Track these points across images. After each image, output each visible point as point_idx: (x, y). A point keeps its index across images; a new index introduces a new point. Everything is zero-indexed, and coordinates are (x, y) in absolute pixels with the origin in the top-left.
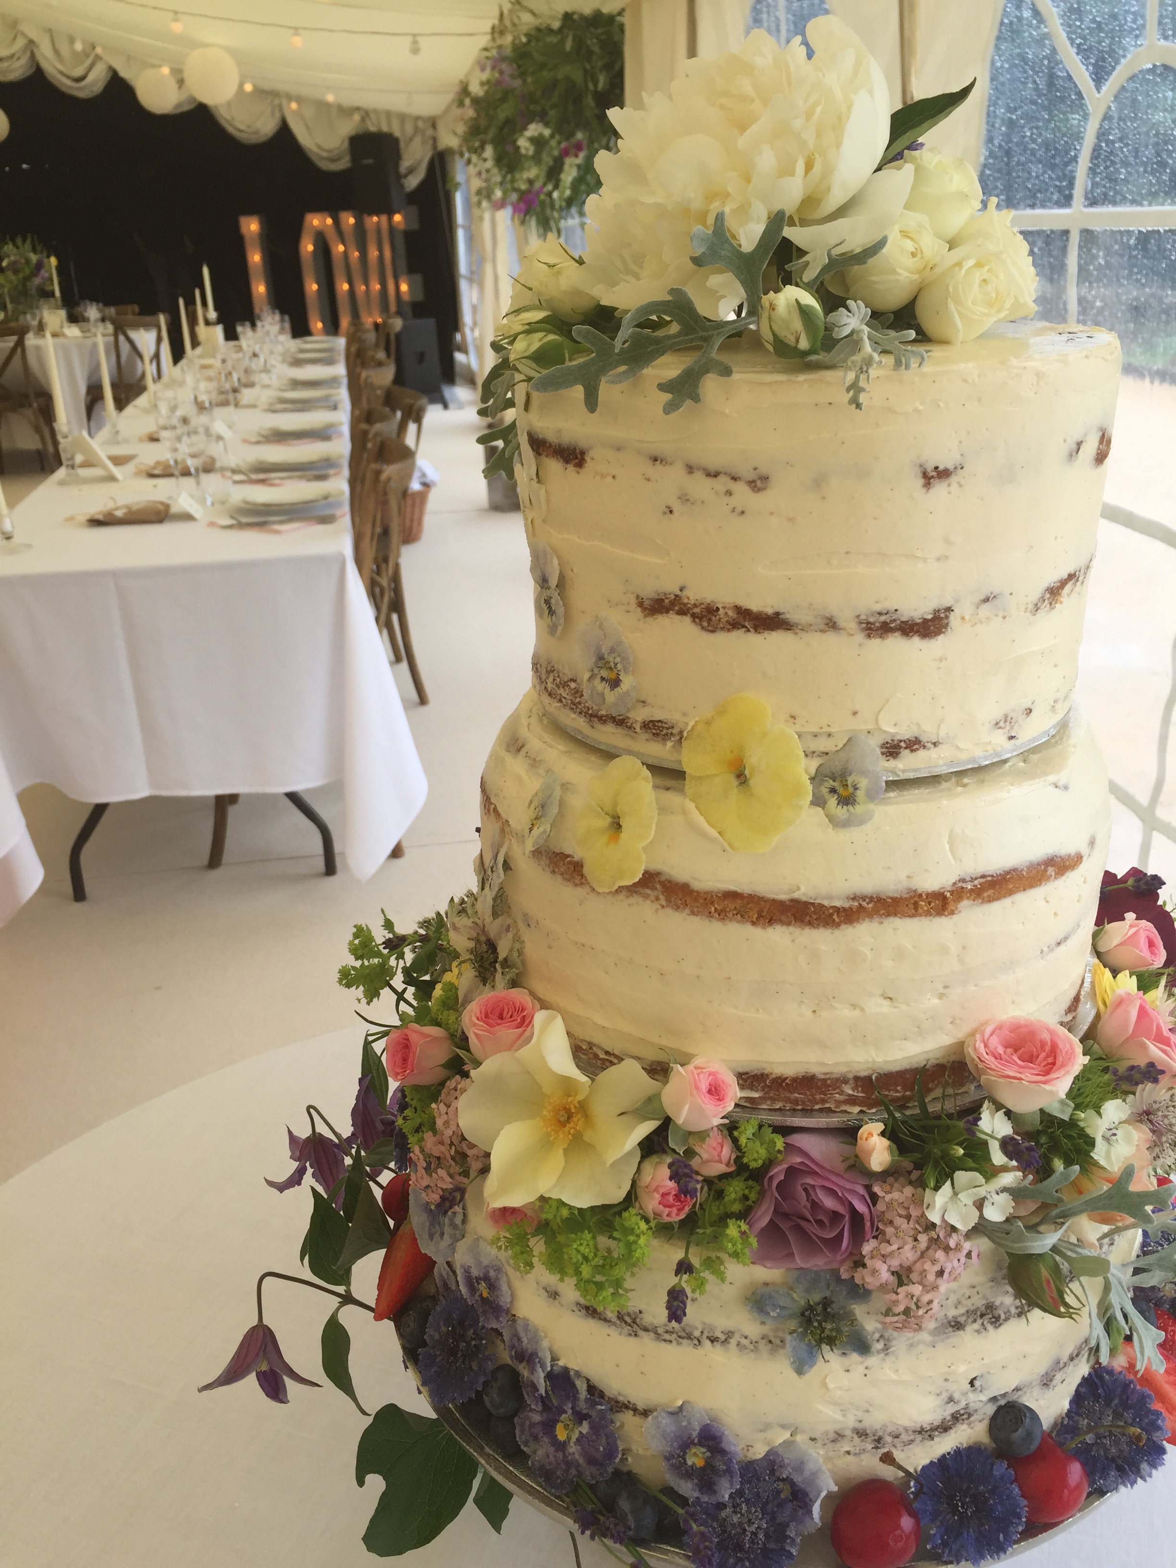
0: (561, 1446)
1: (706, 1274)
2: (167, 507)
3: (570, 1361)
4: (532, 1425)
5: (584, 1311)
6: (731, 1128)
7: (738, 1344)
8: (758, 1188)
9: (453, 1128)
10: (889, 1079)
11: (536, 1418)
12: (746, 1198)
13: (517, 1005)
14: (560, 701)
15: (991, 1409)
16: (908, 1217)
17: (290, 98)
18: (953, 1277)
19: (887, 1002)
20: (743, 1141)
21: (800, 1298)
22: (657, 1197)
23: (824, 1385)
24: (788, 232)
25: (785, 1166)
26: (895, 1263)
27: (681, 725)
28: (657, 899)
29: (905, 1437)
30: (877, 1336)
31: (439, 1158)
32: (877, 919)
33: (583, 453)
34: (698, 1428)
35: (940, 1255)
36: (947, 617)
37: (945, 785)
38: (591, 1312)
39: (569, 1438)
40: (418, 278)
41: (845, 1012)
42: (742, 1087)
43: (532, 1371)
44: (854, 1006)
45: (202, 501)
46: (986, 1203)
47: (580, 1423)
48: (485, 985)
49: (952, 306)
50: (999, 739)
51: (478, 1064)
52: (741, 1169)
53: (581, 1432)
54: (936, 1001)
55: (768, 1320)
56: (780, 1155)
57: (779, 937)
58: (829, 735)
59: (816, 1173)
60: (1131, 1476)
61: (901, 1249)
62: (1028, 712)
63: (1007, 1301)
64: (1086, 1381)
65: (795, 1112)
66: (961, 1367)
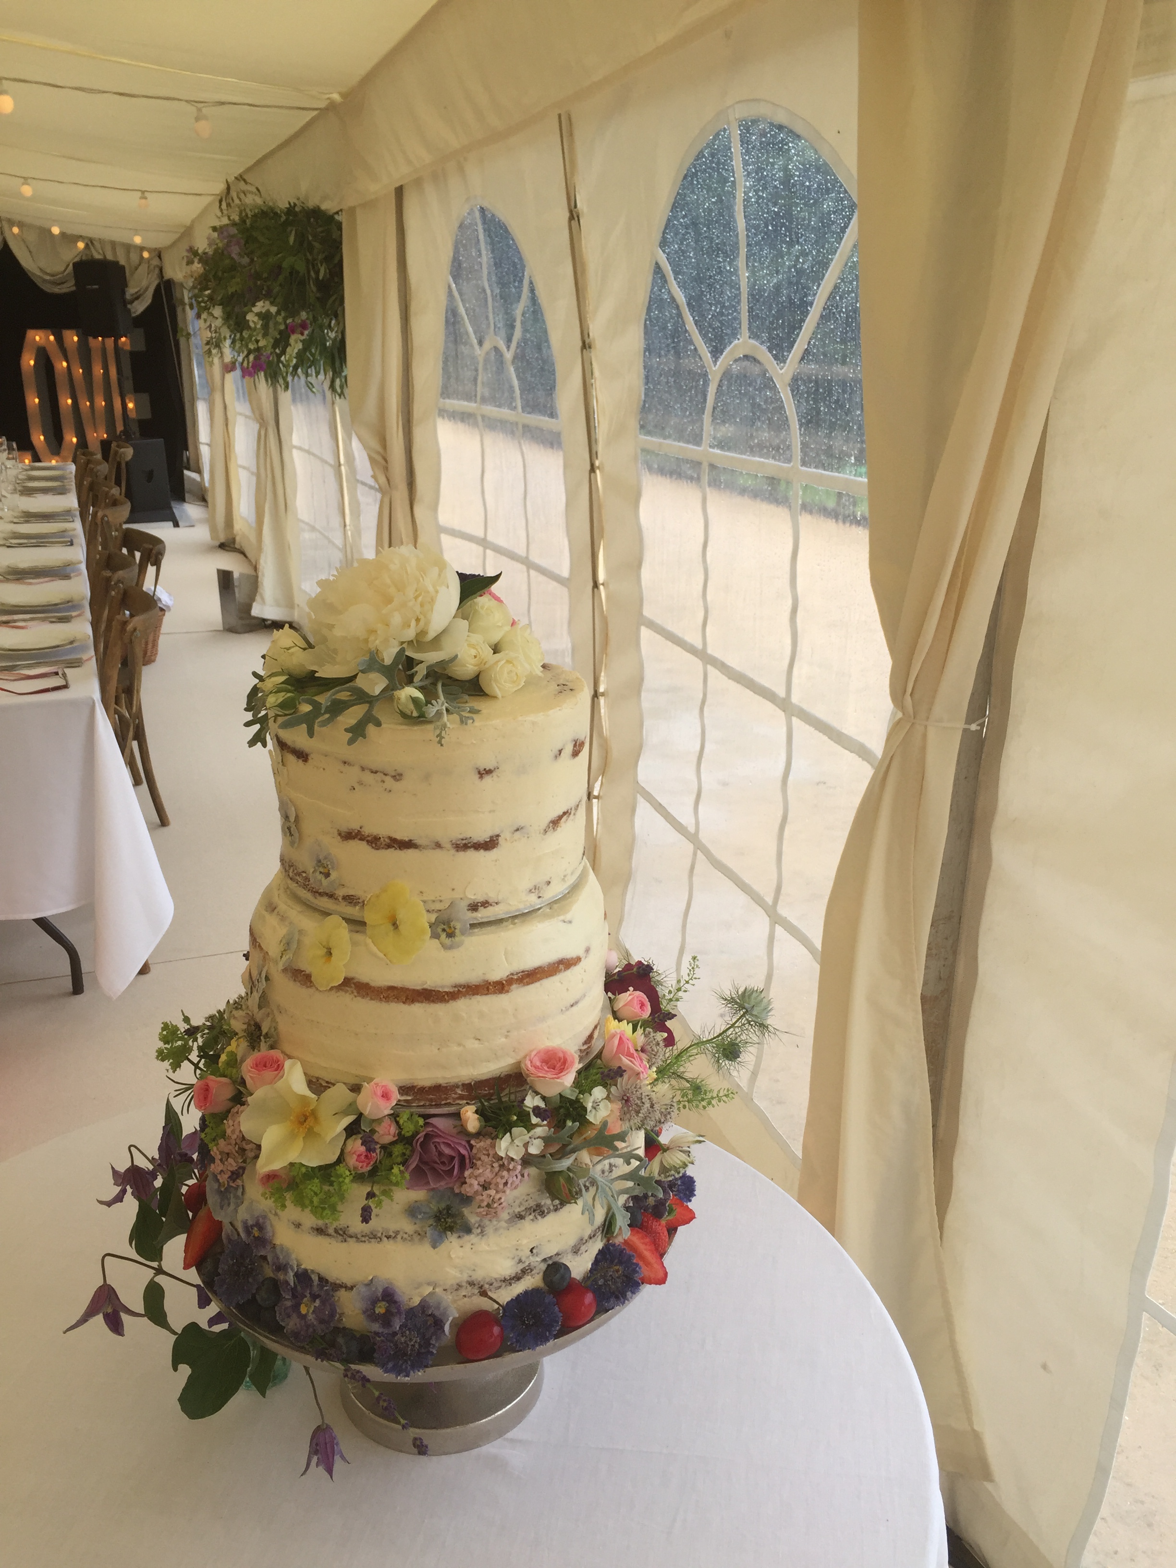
0: (303, 1317)
1: (382, 1198)
3: (308, 1264)
4: (286, 1308)
5: (316, 1232)
6: (394, 1116)
7: (402, 1238)
8: (410, 1148)
9: (237, 1133)
10: (481, 1084)
11: (289, 1304)
12: (404, 1154)
13: (275, 1058)
14: (297, 883)
15: (543, 1267)
16: (488, 1155)
17: (11, 223)
18: (514, 1186)
19: (477, 1042)
20: (401, 1122)
21: (434, 1207)
22: (355, 1157)
23: (450, 1257)
24: (410, 653)
25: (424, 1133)
26: (482, 1180)
27: (363, 898)
28: (352, 992)
29: (496, 1285)
30: (477, 1225)
31: (228, 1154)
32: (468, 997)
33: (307, 755)
34: (381, 1290)
35: (505, 1173)
36: (497, 840)
37: (505, 924)
38: (320, 1231)
39: (308, 1312)
40: (145, 397)
41: (456, 1049)
42: (401, 1094)
43: (286, 1273)
44: (459, 1045)
46: (530, 1144)
47: (315, 1302)
48: (254, 1051)
49: (495, 681)
50: (532, 898)
51: (251, 1094)
52: (402, 1139)
53: (315, 1306)
54: (503, 1040)
55: (418, 1222)
56: (422, 1129)
57: (418, 1009)
58: (441, 901)
59: (440, 1136)
60: (622, 1300)
61: (485, 1172)
62: (549, 883)
63: (547, 1202)
64: (601, 1252)
65: (431, 1106)
66: (525, 1241)
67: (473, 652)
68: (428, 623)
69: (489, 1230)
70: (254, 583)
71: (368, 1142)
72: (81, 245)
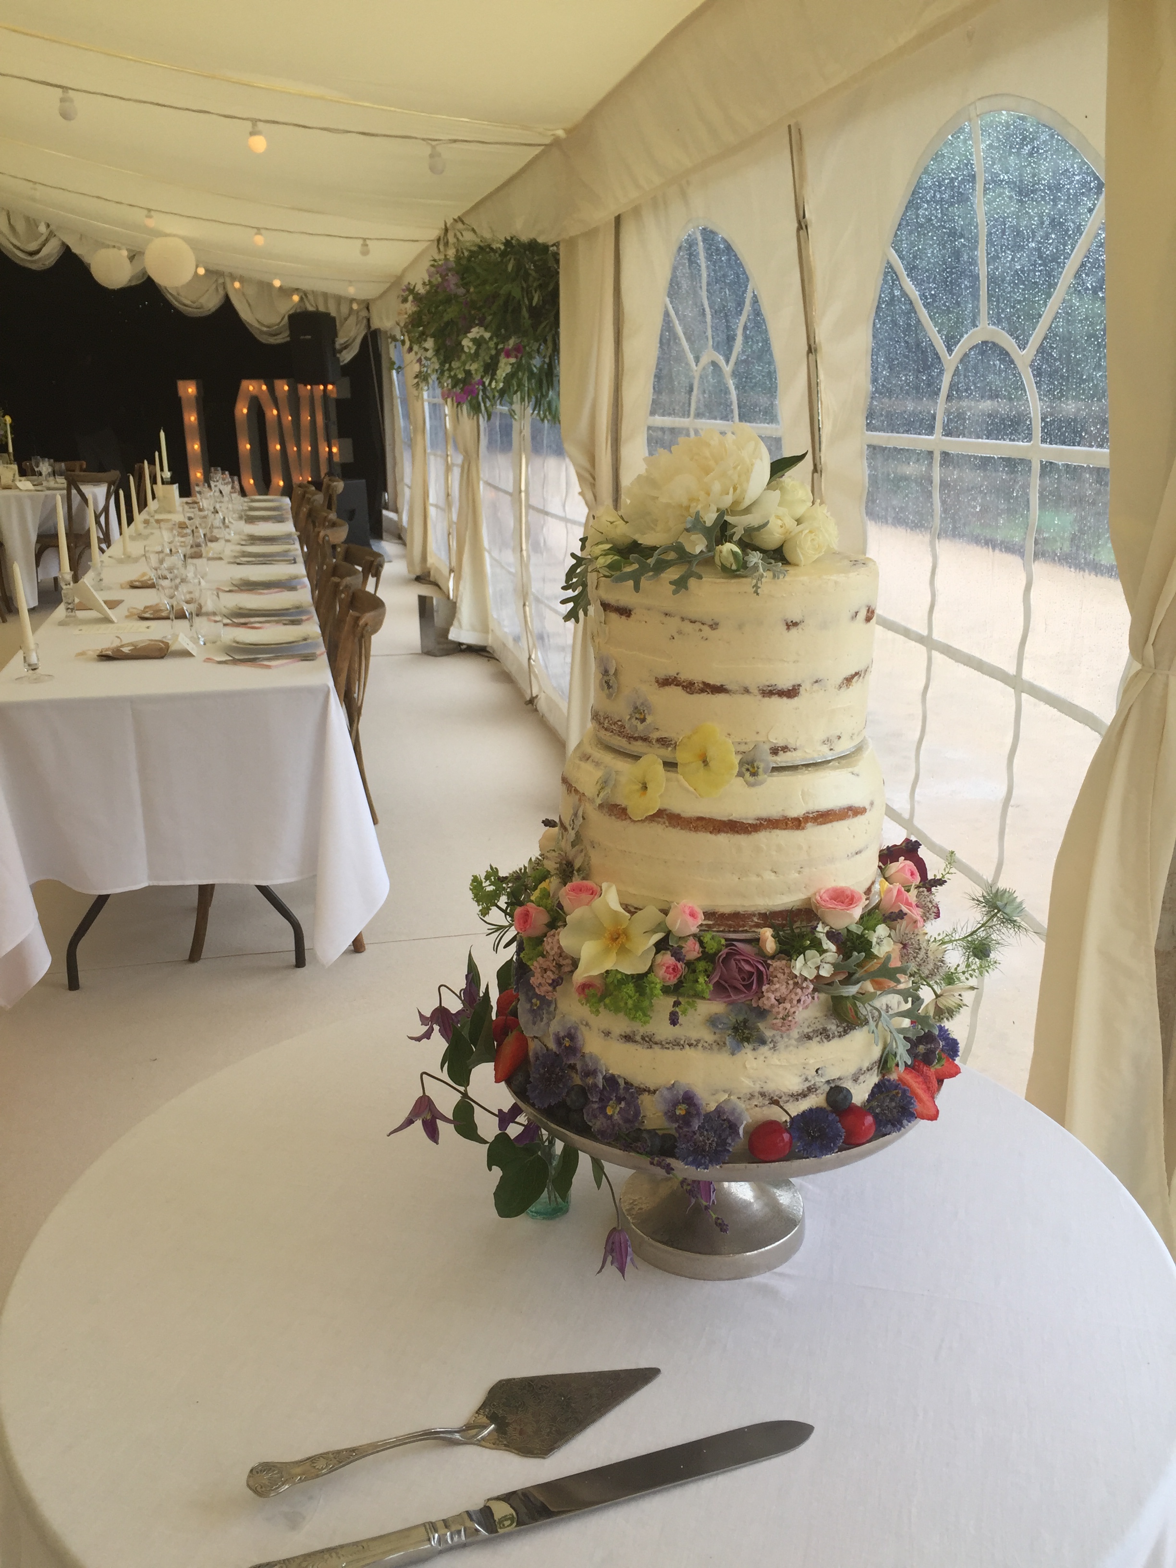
0: (610, 1118)
1: (686, 1007)
2: (167, 645)
3: (615, 1070)
4: (593, 1110)
5: (624, 1039)
6: (699, 935)
7: (703, 1047)
8: (712, 965)
9: (556, 949)
10: (775, 914)
11: (596, 1106)
12: (706, 971)
13: (590, 885)
14: (612, 732)
15: (827, 1088)
16: (784, 974)
17: (233, 278)
18: (805, 1006)
19: (774, 874)
20: (705, 940)
21: (733, 1019)
22: (665, 968)
23: (745, 1066)
24: (727, 518)
25: (726, 953)
26: (778, 994)
27: (676, 739)
28: (664, 823)
29: (784, 1098)
30: (770, 1040)
31: (546, 968)
32: (768, 830)
33: (630, 611)
34: (682, 1093)
35: (799, 991)
36: (798, 689)
37: (801, 770)
38: (628, 1038)
39: (614, 1113)
40: (348, 442)
41: (754, 879)
42: (705, 917)
43: (595, 1078)
44: (758, 875)
45: (195, 640)
46: (821, 967)
47: (620, 1103)
48: (567, 883)
49: (798, 549)
50: (825, 749)
51: (570, 915)
52: (704, 956)
53: (621, 1108)
54: (797, 875)
55: (717, 1031)
56: (723, 948)
57: (723, 839)
58: (746, 743)
59: (741, 954)
60: (899, 1126)
61: (781, 988)
62: (839, 737)
63: (832, 1027)
64: (876, 1086)
65: (729, 932)
66: (811, 1061)
67: (780, 523)
68: (744, 491)
69: (781, 1045)
70: (452, 608)
71: (677, 954)
72: (296, 298)
